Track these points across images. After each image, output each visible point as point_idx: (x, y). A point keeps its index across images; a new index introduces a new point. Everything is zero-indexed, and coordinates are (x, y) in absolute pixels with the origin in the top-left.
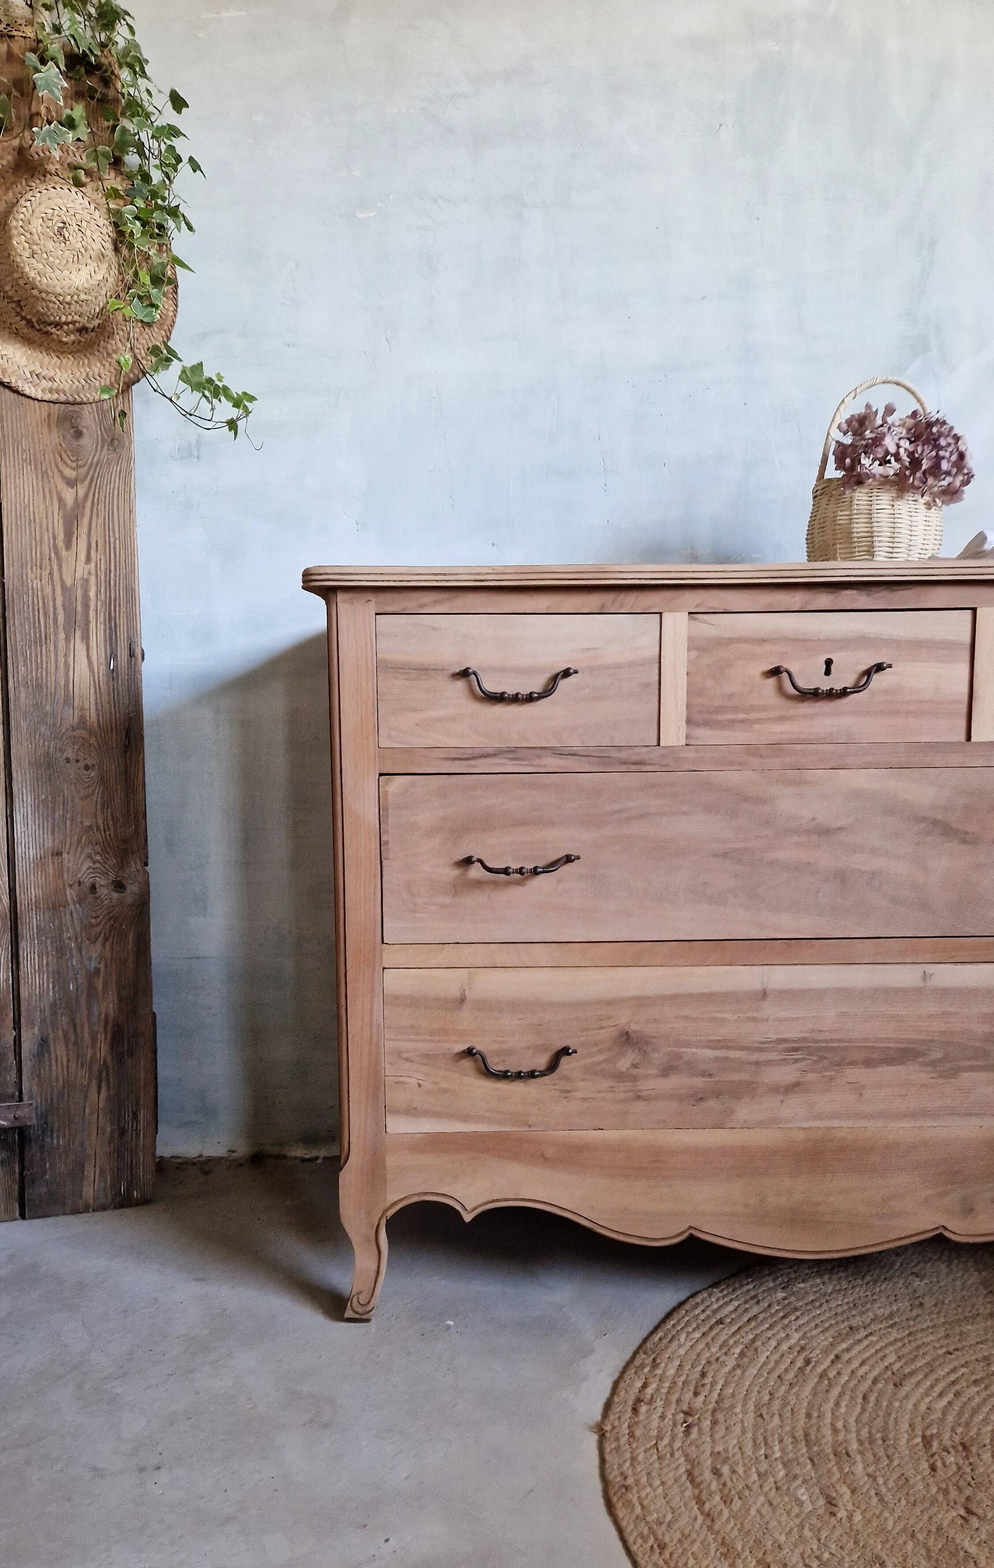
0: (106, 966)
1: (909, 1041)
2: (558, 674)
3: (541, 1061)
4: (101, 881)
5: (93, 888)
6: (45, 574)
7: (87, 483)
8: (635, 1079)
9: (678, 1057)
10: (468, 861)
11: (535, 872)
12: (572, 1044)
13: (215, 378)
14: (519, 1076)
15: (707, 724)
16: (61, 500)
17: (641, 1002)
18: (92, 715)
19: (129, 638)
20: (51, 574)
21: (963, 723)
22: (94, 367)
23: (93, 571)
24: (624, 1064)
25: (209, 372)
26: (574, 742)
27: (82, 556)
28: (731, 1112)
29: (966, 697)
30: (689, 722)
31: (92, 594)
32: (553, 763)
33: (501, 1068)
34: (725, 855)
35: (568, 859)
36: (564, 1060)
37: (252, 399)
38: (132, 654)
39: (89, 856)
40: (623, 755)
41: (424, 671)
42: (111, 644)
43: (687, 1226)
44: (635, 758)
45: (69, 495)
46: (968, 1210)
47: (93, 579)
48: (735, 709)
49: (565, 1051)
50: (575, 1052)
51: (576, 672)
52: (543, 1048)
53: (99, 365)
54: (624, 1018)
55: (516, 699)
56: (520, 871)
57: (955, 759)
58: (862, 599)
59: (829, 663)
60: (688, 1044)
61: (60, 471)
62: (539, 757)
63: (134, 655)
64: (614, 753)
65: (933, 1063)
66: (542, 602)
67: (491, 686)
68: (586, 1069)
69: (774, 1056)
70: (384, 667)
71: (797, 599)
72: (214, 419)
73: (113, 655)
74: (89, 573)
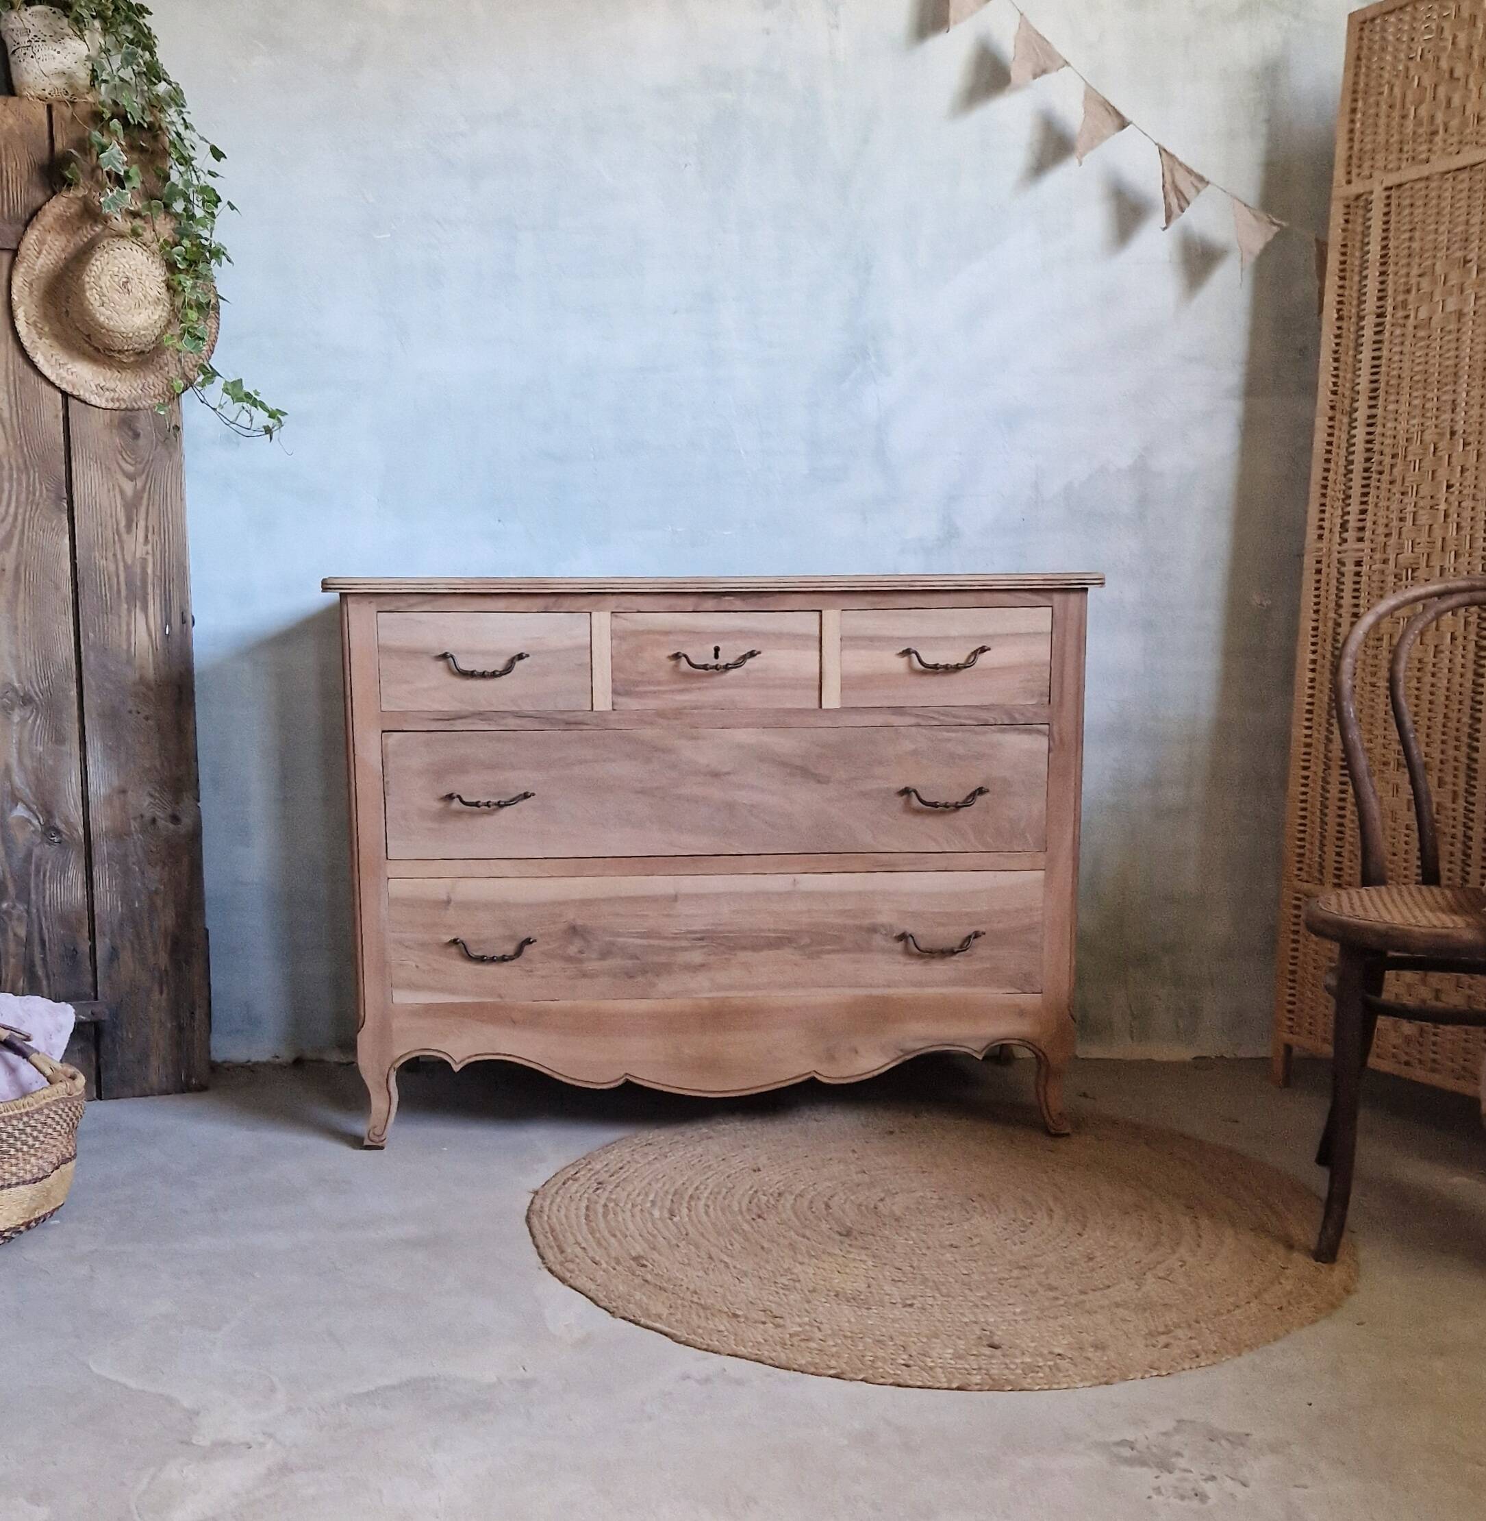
0: (165, 887)
1: (785, 932)
2: (514, 658)
3: (510, 949)
4: (160, 815)
5: (154, 821)
6: (110, 555)
7: (144, 477)
8: (580, 961)
9: (613, 944)
10: (450, 797)
11: (500, 805)
12: (533, 934)
13: (253, 394)
14: (493, 960)
15: (628, 694)
16: (122, 492)
17: (585, 903)
18: (150, 673)
19: (181, 607)
20: (115, 555)
21: (817, 694)
22: (148, 379)
23: (151, 552)
24: (572, 950)
25: (247, 388)
26: (527, 707)
27: (141, 539)
28: (653, 985)
29: (818, 676)
30: (615, 692)
31: (150, 571)
32: (512, 723)
33: (480, 954)
34: (642, 792)
35: (526, 796)
36: (527, 948)
37: (285, 414)
38: (184, 621)
39: (150, 794)
40: (565, 717)
41: (414, 653)
42: (166, 614)
43: (623, 1073)
44: (572, 720)
45: (128, 487)
46: (831, 1057)
47: (150, 558)
48: (649, 683)
49: (528, 941)
50: (535, 941)
51: (528, 656)
52: (511, 938)
53: (153, 377)
54: (571, 915)
55: (483, 675)
56: (488, 804)
57: (811, 720)
58: (738, 604)
59: (717, 649)
60: (619, 935)
61: (120, 467)
62: (503, 718)
63: (186, 621)
64: (559, 716)
65: (802, 948)
66: (501, 604)
67: (464, 666)
68: (543, 953)
69: (684, 943)
70: (383, 650)
71: (689, 603)
72: (253, 428)
73: (168, 621)
74: (147, 553)
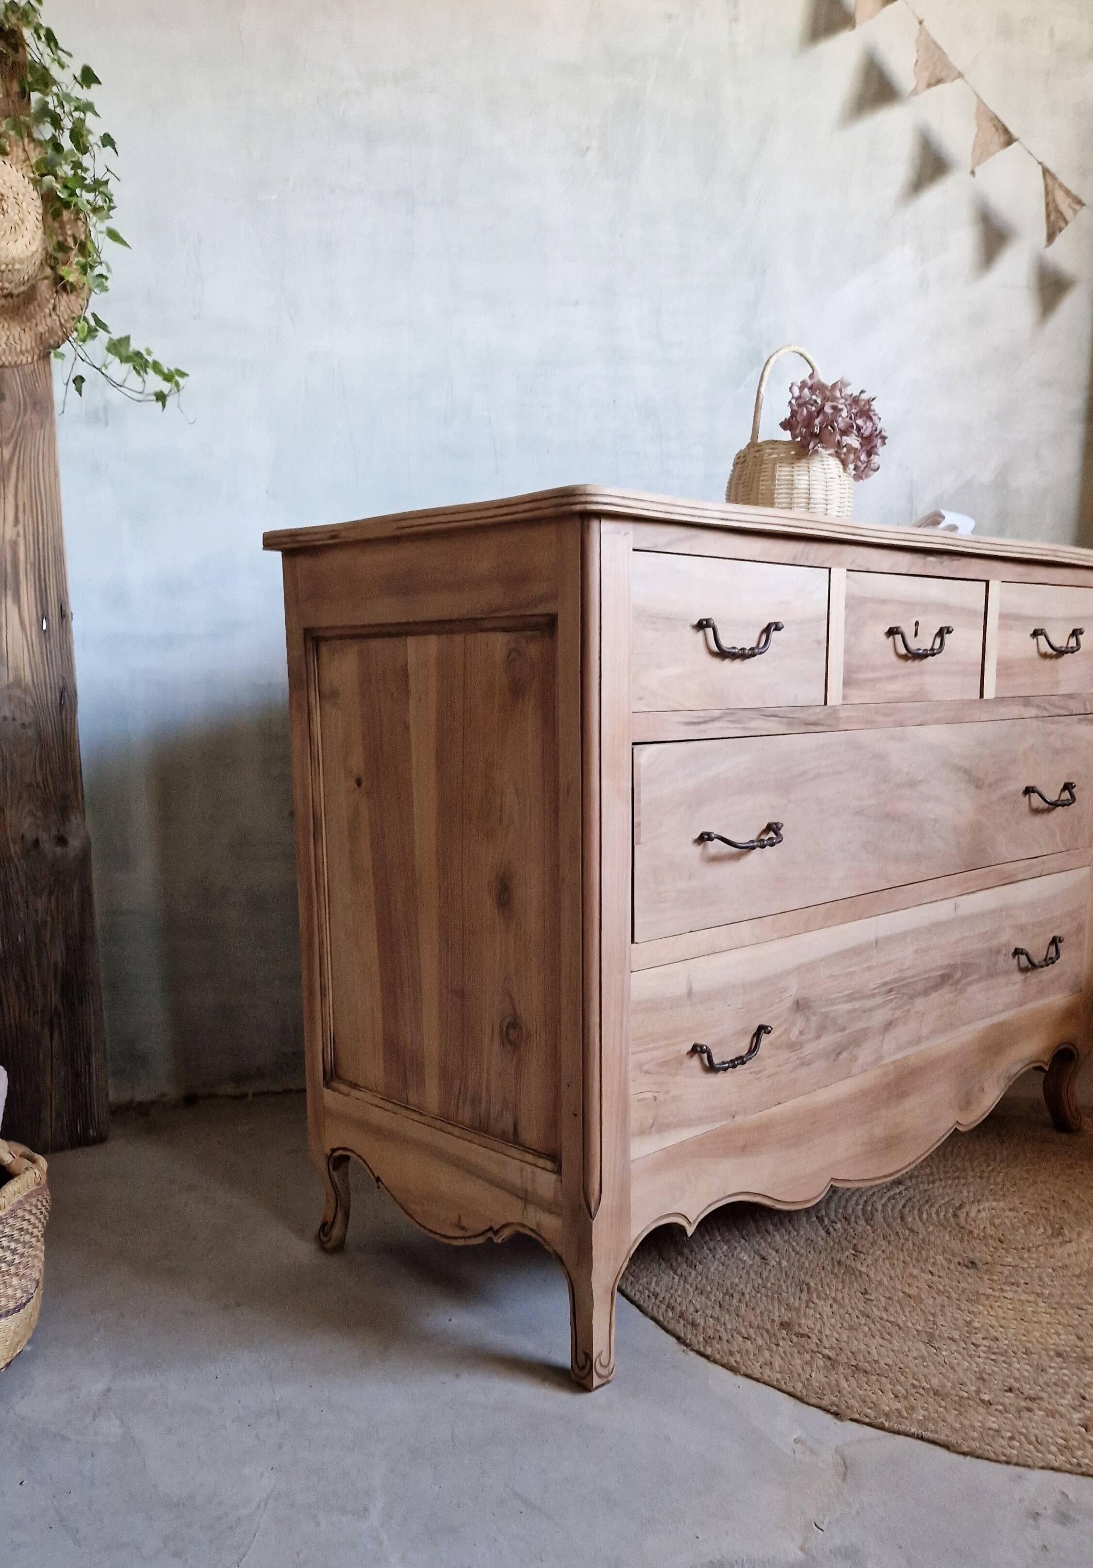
0: (52, 916)
4: (44, 836)
5: (36, 843)
7: (11, 444)
13: (144, 353)
18: (27, 675)
19: (59, 599)
22: (13, 331)
23: (21, 532)
25: (136, 345)
27: (10, 519)
31: (21, 554)
37: (183, 375)
38: (62, 614)
39: (31, 813)
42: (42, 607)
47: (21, 540)
53: (19, 329)
63: (65, 616)
72: (146, 392)
73: (44, 615)
74: (18, 535)
